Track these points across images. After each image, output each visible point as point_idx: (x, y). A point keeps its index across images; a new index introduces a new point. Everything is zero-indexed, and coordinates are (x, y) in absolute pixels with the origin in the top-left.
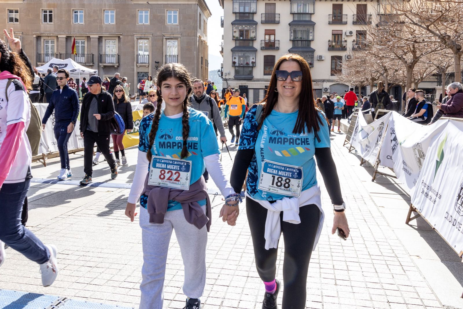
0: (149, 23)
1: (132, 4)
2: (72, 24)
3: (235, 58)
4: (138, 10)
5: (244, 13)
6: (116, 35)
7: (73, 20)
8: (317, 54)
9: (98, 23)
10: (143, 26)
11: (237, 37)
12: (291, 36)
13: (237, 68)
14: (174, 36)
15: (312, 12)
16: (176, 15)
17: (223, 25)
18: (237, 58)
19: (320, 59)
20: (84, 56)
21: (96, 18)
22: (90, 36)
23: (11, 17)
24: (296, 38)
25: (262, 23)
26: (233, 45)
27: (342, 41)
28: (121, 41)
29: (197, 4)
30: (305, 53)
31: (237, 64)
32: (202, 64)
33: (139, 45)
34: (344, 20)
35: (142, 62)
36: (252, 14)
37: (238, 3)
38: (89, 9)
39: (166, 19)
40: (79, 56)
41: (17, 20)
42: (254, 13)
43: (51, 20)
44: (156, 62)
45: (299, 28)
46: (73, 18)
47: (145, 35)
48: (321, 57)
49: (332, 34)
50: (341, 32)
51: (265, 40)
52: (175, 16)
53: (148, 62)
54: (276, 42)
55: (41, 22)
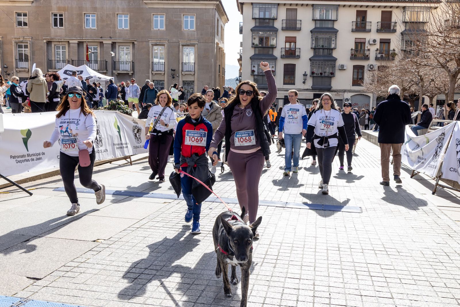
0: (164, 29)
1: (146, 8)
2: (83, 29)
3: (254, 67)
4: (153, 15)
5: (264, 19)
6: (130, 41)
7: (85, 25)
8: (339, 63)
9: (111, 28)
10: (159, 32)
11: (257, 44)
12: (313, 44)
13: (256, 77)
14: (191, 42)
15: (335, 19)
16: (193, 20)
17: (242, 31)
18: (256, 66)
19: (342, 68)
20: (97, 63)
21: (109, 23)
22: (102, 42)
23: (19, 20)
24: (318, 46)
25: (283, 29)
26: (252, 52)
27: (364, 50)
28: (135, 47)
29: (215, 9)
30: (327, 62)
31: (256, 73)
32: (219, 72)
33: (154, 52)
34: (368, 27)
35: (157, 70)
36: (273, 20)
37: (258, 8)
38: (101, 13)
39: (182, 25)
40: (92, 63)
41: (25, 24)
42: (274, 19)
43: (61, 25)
44: (172, 70)
45: (320, 36)
46: (85, 23)
47: (161, 42)
48: (342, 66)
49: (355, 42)
50: (364, 40)
51: (285, 48)
52: (192, 22)
53: (163, 70)
54: (297, 49)
55: (51, 26)
